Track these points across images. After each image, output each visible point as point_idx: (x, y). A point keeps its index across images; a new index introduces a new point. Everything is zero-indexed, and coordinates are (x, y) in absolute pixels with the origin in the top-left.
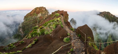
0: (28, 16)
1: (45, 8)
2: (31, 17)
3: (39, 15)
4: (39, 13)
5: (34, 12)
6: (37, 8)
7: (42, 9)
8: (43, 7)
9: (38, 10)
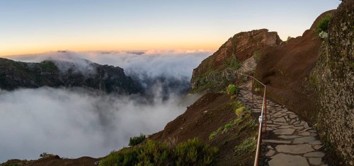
0: (207, 66)
1: (277, 37)
2: (217, 71)
3: (246, 64)
4: (248, 56)
5: (229, 54)
6: (242, 34)
7: (262, 38)
8: (266, 30)
9: (245, 42)
